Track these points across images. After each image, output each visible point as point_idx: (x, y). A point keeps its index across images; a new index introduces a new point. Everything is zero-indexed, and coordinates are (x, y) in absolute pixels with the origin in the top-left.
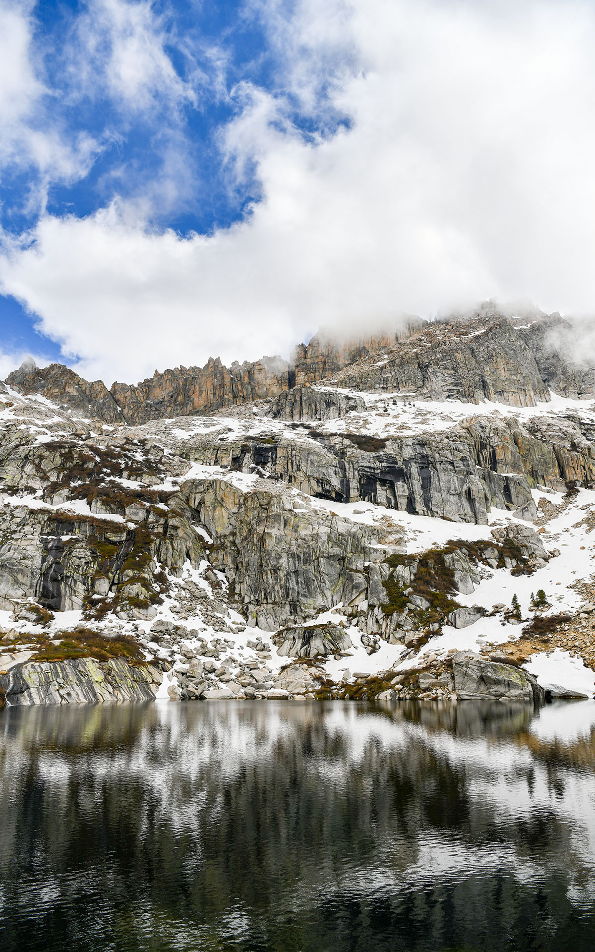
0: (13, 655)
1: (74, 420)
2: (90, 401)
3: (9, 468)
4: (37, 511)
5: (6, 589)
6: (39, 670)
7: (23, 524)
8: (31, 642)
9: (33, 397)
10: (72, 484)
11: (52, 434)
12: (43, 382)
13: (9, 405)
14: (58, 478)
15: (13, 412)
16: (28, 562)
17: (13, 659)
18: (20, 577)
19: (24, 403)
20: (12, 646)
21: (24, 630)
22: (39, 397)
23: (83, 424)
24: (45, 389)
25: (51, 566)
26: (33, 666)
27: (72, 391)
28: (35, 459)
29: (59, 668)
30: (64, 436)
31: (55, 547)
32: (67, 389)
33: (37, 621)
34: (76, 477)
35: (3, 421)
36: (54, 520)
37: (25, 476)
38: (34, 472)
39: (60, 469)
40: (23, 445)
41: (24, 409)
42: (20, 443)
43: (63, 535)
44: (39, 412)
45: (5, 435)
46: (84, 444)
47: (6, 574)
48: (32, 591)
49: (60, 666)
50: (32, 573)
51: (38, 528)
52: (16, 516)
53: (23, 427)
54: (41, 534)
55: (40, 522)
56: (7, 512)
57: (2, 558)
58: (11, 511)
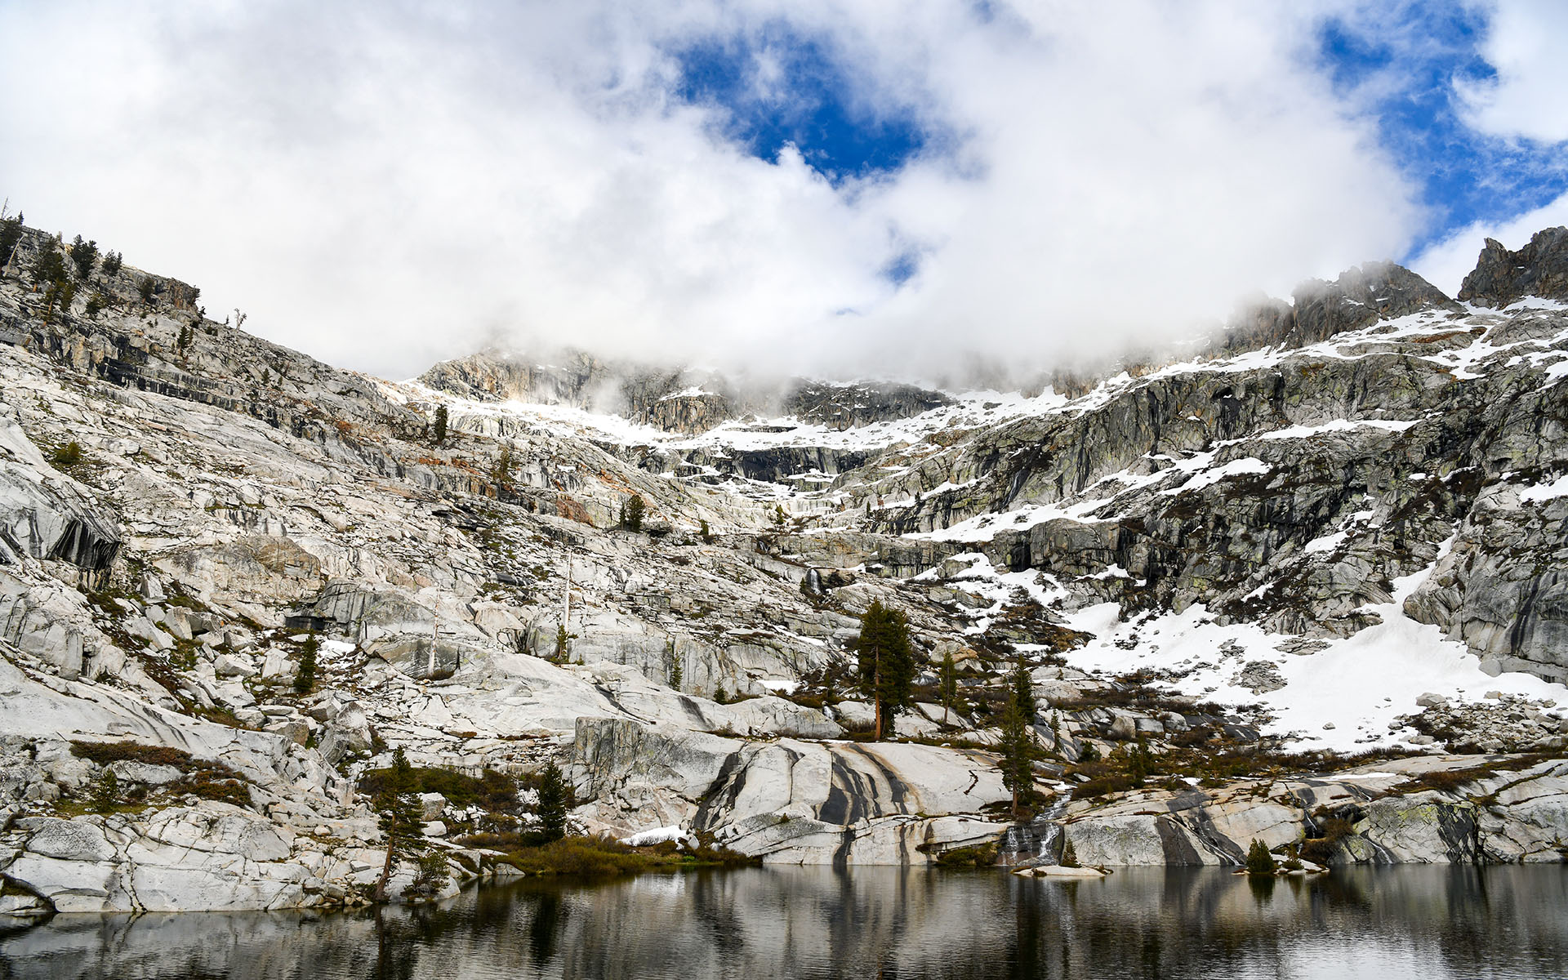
3: (1512, 438)
9: (1519, 305)
12: (1528, 272)
13: (1477, 332)
15: (1490, 342)
19: (1505, 319)
22: (1531, 302)
24: (1537, 283)
28: (1555, 409)
35: (1475, 363)
37: (1545, 445)
38: (1562, 433)
40: (1525, 391)
41: (1507, 330)
42: (1518, 389)
44: (1539, 325)
45: (1486, 385)
47: (1561, 625)
52: (1549, 518)
53: (1515, 361)
56: (1531, 515)
57: (1546, 597)
58: (1538, 512)
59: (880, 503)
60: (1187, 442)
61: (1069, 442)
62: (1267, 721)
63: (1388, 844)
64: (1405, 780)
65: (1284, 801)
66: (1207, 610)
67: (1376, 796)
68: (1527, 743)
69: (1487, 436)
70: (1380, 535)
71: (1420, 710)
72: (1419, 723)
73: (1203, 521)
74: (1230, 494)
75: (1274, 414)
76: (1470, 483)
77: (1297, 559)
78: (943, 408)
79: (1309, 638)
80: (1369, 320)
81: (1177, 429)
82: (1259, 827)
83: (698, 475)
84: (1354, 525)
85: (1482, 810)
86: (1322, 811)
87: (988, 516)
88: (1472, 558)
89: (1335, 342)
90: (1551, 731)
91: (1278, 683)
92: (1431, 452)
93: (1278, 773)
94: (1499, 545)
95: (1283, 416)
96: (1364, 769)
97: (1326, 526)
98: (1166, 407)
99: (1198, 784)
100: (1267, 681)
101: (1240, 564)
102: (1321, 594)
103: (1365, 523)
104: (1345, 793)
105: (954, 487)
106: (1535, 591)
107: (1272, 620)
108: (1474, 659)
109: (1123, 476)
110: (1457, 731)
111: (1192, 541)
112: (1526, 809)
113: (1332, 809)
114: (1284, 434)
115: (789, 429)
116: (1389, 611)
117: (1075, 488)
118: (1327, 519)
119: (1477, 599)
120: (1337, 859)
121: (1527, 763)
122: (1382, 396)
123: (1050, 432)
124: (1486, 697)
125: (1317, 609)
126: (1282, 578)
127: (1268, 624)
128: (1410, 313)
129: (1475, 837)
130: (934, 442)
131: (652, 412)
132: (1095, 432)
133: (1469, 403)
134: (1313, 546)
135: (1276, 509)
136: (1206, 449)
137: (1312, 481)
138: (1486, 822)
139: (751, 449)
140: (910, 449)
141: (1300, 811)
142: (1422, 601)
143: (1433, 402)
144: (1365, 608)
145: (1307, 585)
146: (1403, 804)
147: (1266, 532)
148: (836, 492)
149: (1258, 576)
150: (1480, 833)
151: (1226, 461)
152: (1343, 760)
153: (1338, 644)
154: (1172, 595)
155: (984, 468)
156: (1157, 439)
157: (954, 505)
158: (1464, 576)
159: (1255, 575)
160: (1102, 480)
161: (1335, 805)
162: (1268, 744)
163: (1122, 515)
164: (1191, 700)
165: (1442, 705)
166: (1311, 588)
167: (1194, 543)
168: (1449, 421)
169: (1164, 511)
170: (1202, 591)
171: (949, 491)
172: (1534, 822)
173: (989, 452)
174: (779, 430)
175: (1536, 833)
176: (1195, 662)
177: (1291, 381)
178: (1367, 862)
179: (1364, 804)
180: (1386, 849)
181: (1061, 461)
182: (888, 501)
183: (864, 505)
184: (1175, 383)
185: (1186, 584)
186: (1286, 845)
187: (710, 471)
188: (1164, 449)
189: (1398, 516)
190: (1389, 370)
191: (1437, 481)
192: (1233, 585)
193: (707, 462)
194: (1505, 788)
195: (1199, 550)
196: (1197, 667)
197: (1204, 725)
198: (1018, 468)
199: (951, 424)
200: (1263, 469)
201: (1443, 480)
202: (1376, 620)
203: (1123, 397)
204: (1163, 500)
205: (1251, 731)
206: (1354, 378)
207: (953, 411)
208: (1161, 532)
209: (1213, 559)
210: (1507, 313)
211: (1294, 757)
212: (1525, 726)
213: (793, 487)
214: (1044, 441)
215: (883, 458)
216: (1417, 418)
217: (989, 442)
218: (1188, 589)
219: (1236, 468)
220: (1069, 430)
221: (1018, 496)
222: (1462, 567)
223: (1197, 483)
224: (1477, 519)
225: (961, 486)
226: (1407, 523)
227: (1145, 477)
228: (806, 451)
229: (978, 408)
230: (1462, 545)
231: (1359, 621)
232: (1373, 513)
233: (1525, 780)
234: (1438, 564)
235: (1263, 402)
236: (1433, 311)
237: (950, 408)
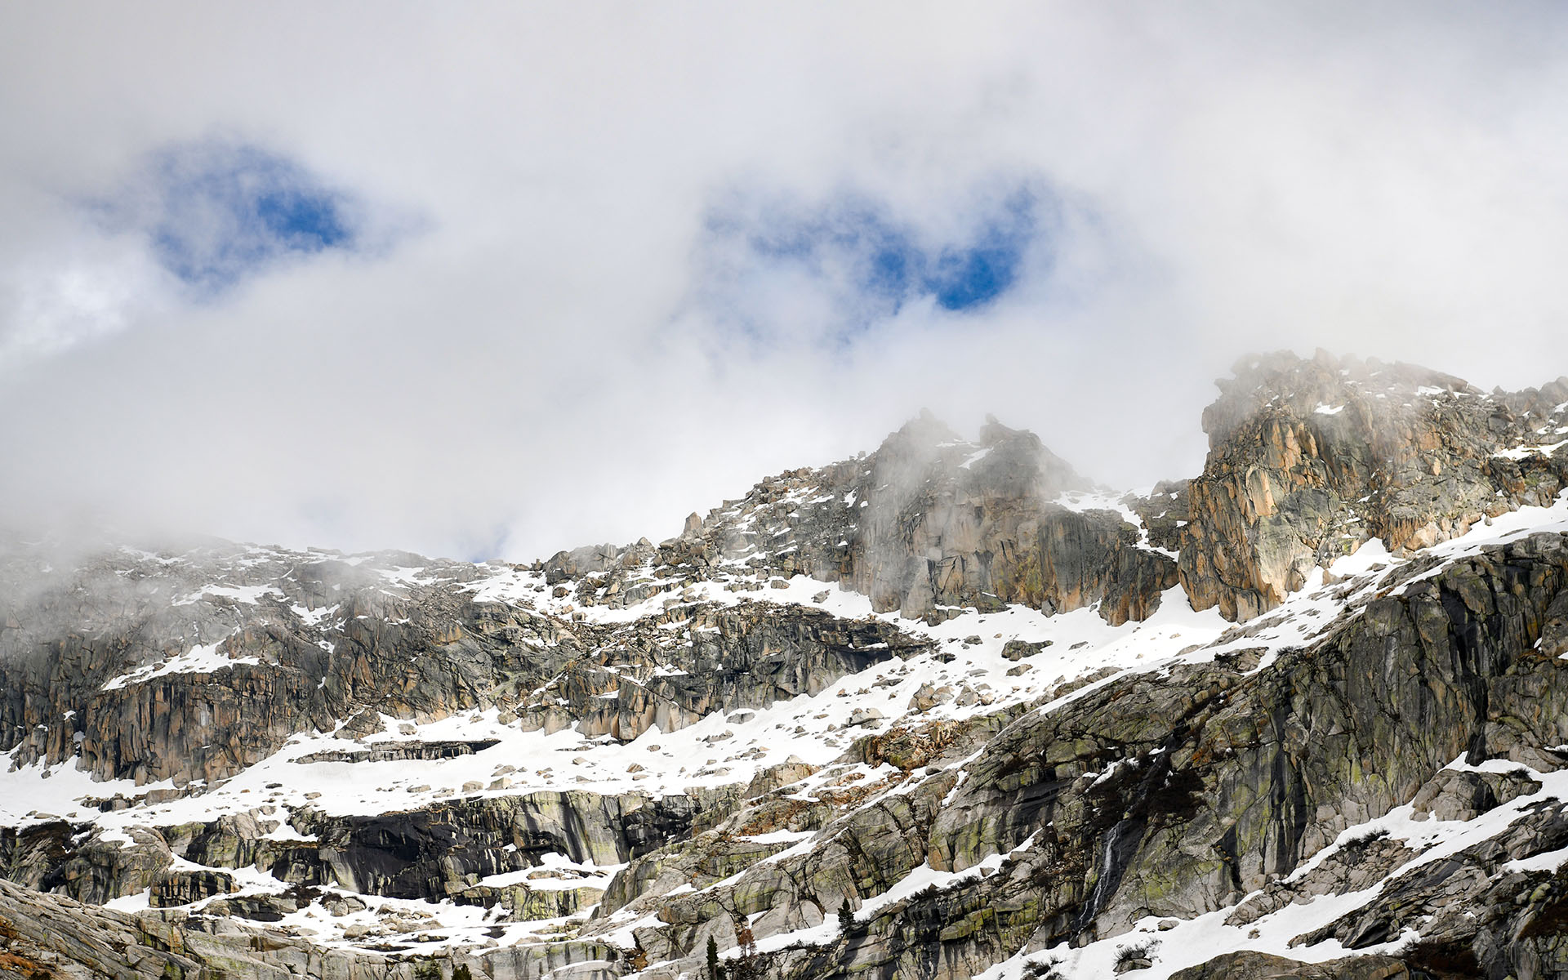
59: (745, 938)
61: (1244, 737)
78: (896, 662)
81: (1534, 688)
83: (221, 897)
87: (1042, 956)
98: (1496, 628)
105: (943, 880)
109: (1400, 824)
115: (476, 747)
117: (1271, 864)
123: (1190, 714)
130: (876, 759)
131: (79, 725)
132: (1309, 706)
139: (373, 812)
140: (815, 782)
148: (618, 916)
155: (1019, 823)
156: (1482, 717)
157: (948, 932)
160: (1343, 838)
163: (1410, 935)
169: (1525, 918)
171: (931, 893)
173: (1029, 776)
174: (448, 750)
181: (1227, 787)
182: (765, 932)
183: (701, 948)
187: (257, 881)
188: (1504, 743)
193: (247, 856)
198: (1111, 817)
199: (923, 702)
203: (1377, 606)
204: (1519, 888)
207: (920, 670)
213: (497, 910)
214: (1179, 736)
215: (744, 813)
217: (1027, 752)
220: (1240, 706)
221: (1120, 896)
225: (961, 876)
227: (1459, 825)
228: (527, 804)
229: (988, 655)
237: (915, 661)
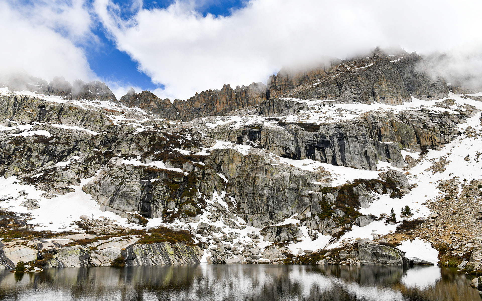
0: (128, 240)
1: (155, 119)
2: (163, 110)
3: (123, 145)
4: (138, 167)
5: (124, 207)
6: (141, 248)
7: (131, 174)
8: (137, 234)
9: (134, 108)
10: (155, 153)
11: (144, 127)
12: (139, 100)
13: (122, 113)
14: (148, 150)
15: (124, 117)
16: (134, 193)
17: (128, 242)
18: (130, 201)
19: (130, 111)
20: (128, 236)
21: (133, 228)
22: (137, 108)
23: (160, 121)
24: (140, 104)
25: (146, 195)
26: (138, 246)
27: (154, 104)
28: (136, 140)
29: (151, 247)
30: (150, 128)
31: (148, 185)
32: (151, 104)
33: (140, 223)
34: (157, 149)
35: (119, 121)
36: (146, 171)
37: (131, 149)
38: (136, 147)
39: (149, 145)
40: (130, 133)
41: (130, 115)
42: (128, 132)
43: (151, 179)
44: (137, 116)
45: (121, 128)
46: (161, 132)
47: (123, 199)
48: (137, 208)
49: (152, 246)
50: (136, 199)
51: (139, 176)
52: (127, 169)
53: (129, 124)
54: (140, 179)
55: (139, 173)
56: (123, 168)
57: (121, 191)
58: (125, 167)
60: (25, 119)
62: (30, 219)
63: (63, 261)
64: (72, 241)
65: (32, 247)
66: (17, 179)
67: (62, 246)
68: (108, 232)
69: (117, 143)
70: (80, 165)
71: (80, 220)
72: (79, 224)
73: (24, 148)
74: (35, 141)
75: (57, 119)
76: (109, 155)
77: (53, 167)
79: (51, 193)
80: (94, 99)
82: (21, 256)
84: (74, 160)
85: (93, 251)
86: (45, 251)
88: (105, 177)
89: (82, 102)
90: (114, 229)
91: (37, 207)
92: (101, 143)
93: (31, 237)
94: (113, 174)
95: (60, 120)
96: (60, 237)
97: (65, 158)
99: (2, 240)
100: (33, 206)
101: (33, 165)
102: (58, 180)
103: (77, 160)
104: (53, 245)
106: (119, 189)
107: (40, 186)
108: (99, 206)
110: (90, 227)
111: (17, 154)
112: (104, 251)
113: (48, 250)
114: (59, 126)
116: (78, 188)
118: (66, 156)
119: (104, 189)
120: (46, 266)
121: (107, 238)
122: (92, 123)
124: (100, 217)
125: (56, 184)
126: (46, 172)
127: (38, 187)
128: (106, 100)
129: (89, 259)
133: (115, 132)
134: (59, 164)
135: (50, 149)
136: (31, 123)
137: (64, 143)
138: (93, 255)
141: (37, 251)
142: (88, 187)
143: (105, 129)
144: (71, 186)
145: (54, 176)
146: (70, 249)
147: (45, 156)
149: (38, 170)
150: (91, 258)
151: (37, 130)
152: (54, 234)
153: (59, 196)
154: (5, 171)
158: (101, 182)
159: (37, 170)
161: (49, 249)
162: (29, 227)
164: (4, 210)
165: (87, 219)
166: (55, 177)
167: (18, 155)
168: (109, 136)
170: (17, 172)
172: (106, 255)
175: (105, 258)
176: (8, 196)
177: (65, 110)
178: (56, 267)
179: (58, 249)
180: (62, 263)
184: (26, 98)
185: (11, 168)
186: (30, 262)
189: (88, 160)
190: (96, 116)
191: (101, 152)
192: (29, 171)
194: (100, 245)
195: (19, 157)
196: (9, 198)
197: (7, 219)
200: (49, 135)
201: (103, 152)
202: (73, 190)
205: (24, 223)
206: (85, 115)
208: (7, 148)
209: (24, 161)
210: (131, 109)
211: (38, 232)
212: (108, 227)
216: (100, 132)
218: (12, 170)
219: (40, 133)
222: (102, 179)
223: (24, 134)
224: (109, 166)
226: (89, 163)
230: (103, 172)
231: (68, 190)
232: (80, 157)
233: (106, 243)
234: (95, 177)
235: (55, 114)
236: (112, 102)
